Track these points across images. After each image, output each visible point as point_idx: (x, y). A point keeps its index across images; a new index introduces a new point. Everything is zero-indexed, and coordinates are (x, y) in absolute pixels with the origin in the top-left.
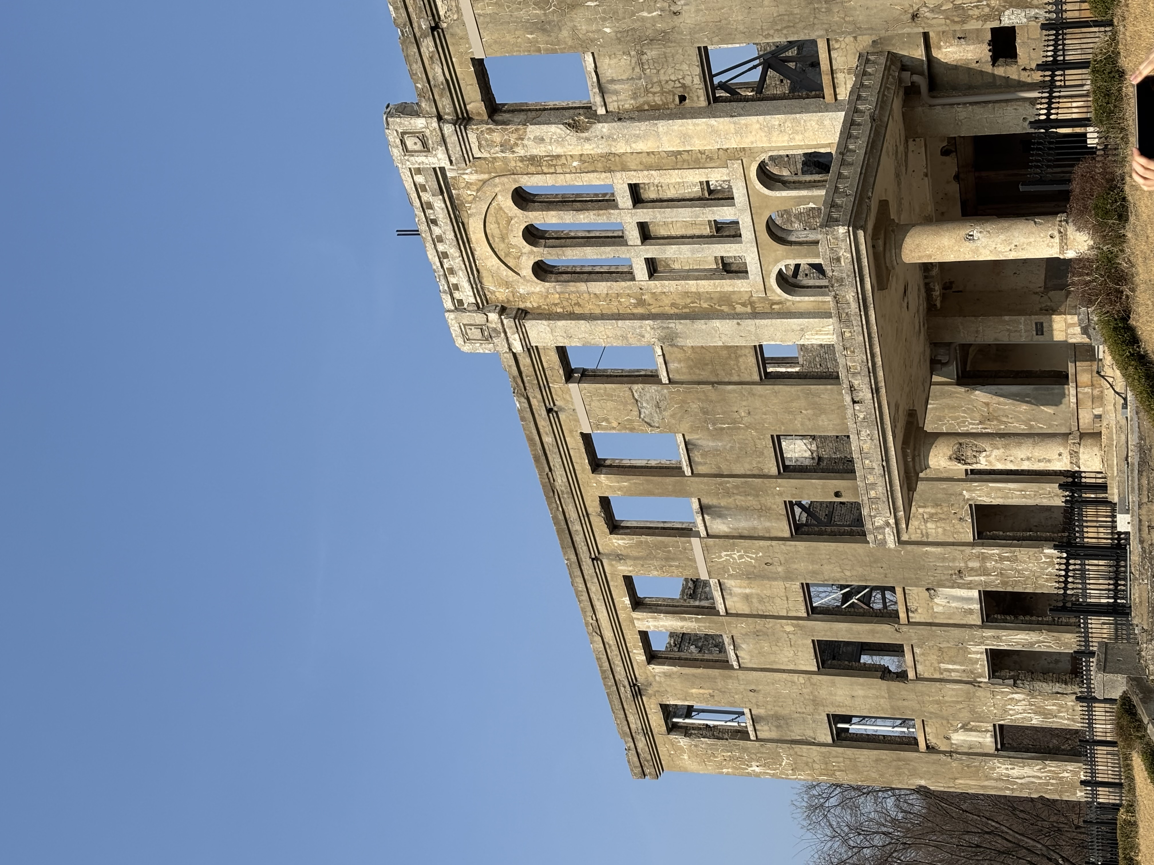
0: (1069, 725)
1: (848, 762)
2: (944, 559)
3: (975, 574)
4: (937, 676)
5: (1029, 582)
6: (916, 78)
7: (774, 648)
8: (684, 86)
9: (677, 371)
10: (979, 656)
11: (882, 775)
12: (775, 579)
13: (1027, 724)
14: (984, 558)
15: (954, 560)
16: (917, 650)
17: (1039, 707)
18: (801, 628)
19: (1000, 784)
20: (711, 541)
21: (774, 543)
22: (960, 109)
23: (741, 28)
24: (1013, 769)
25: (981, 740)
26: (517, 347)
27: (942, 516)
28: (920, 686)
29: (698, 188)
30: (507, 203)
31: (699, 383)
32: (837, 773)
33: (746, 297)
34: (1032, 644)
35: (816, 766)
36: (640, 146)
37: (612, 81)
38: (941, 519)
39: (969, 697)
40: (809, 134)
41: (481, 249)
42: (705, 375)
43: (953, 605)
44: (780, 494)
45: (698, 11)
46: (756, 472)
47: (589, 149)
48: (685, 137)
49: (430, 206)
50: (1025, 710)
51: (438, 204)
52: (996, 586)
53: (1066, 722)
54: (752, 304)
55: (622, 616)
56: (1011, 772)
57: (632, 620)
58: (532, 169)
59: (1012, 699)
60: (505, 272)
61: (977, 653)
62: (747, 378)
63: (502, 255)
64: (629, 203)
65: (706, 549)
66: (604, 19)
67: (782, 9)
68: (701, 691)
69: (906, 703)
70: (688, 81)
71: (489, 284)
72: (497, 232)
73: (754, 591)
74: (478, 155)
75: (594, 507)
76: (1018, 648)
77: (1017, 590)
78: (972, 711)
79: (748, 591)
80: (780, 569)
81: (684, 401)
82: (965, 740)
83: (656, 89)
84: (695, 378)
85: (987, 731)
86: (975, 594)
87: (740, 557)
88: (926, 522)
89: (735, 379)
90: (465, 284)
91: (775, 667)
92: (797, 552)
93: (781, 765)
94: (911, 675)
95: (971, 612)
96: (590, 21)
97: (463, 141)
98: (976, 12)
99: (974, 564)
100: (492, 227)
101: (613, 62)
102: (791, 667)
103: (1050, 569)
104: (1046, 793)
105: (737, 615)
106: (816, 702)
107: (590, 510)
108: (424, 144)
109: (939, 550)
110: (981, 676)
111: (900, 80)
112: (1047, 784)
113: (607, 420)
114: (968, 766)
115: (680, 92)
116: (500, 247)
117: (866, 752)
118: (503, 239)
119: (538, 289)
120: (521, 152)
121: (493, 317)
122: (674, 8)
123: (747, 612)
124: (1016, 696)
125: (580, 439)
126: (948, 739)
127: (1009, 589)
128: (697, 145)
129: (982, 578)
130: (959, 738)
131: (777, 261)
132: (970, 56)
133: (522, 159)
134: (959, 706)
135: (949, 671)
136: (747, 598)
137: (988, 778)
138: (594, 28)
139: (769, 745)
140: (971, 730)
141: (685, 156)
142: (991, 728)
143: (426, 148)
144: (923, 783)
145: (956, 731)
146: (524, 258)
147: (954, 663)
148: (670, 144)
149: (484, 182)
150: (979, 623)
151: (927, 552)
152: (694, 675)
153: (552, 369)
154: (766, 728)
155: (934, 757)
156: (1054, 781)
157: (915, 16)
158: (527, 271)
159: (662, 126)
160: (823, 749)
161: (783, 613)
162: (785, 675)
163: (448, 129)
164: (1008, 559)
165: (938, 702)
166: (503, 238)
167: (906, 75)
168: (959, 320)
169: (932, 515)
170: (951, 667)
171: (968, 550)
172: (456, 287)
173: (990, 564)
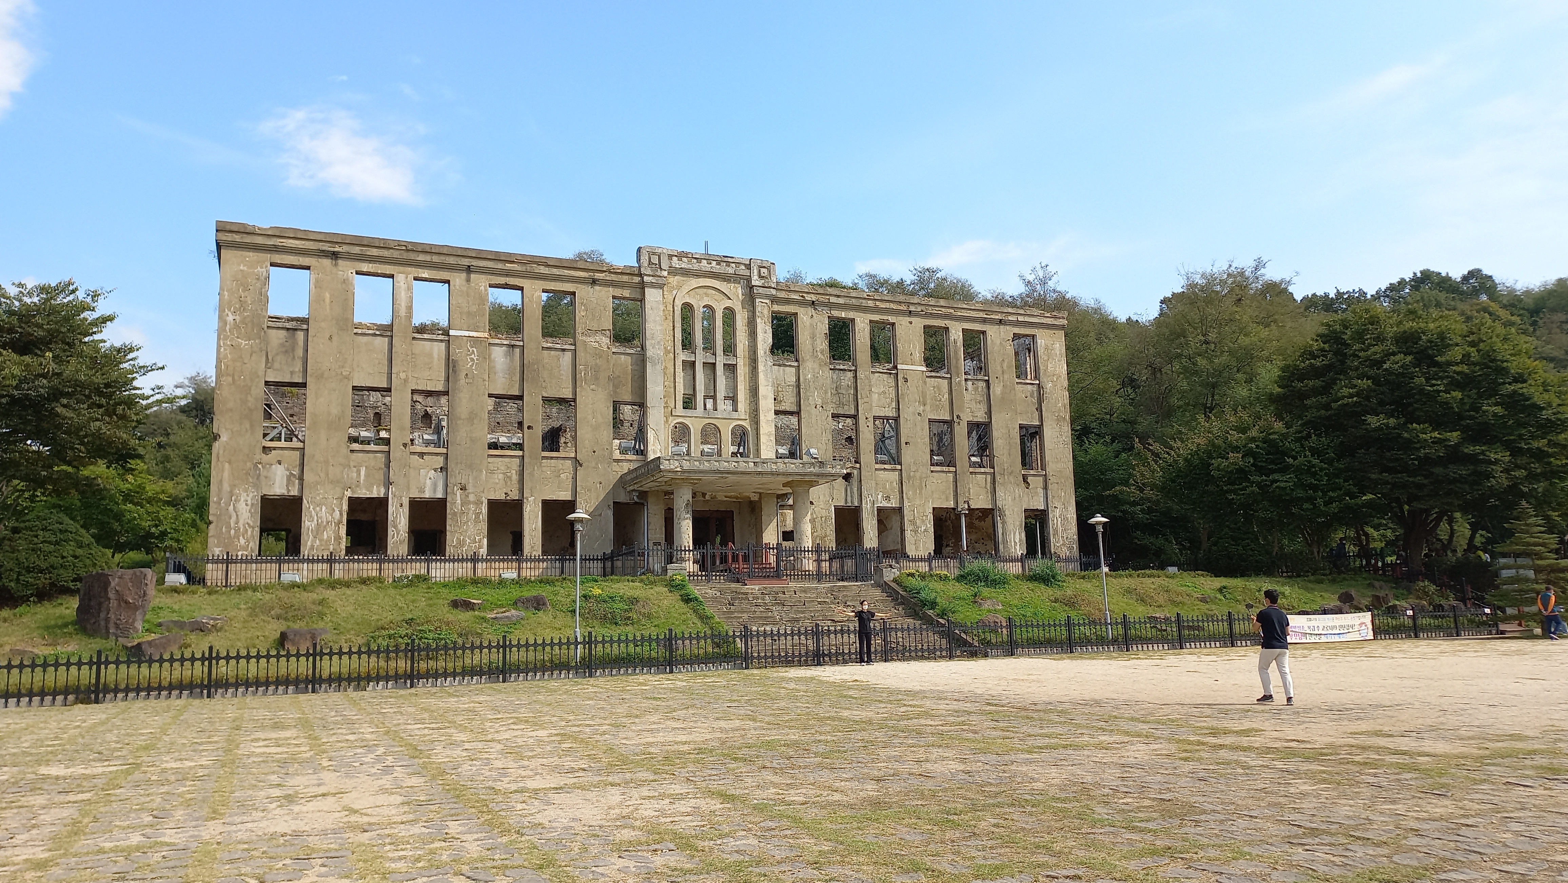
0: (306, 545)
2: (475, 480)
3: (463, 497)
4: (353, 464)
5: (456, 528)
6: (788, 500)
8: (781, 401)
9: (620, 358)
11: (231, 410)
12: (448, 376)
13: (304, 518)
14: (477, 504)
15: (474, 486)
16: (380, 455)
17: (325, 527)
18: (404, 384)
19: (224, 495)
20: (486, 344)
21: (486, 383)
22: (776, 517)
23: (808, 432)
24: (247, 505)
25: (277, 484)
27: (509, 483)
28: (343, 451)
29: (726, 395)
30: (728, 303)
31: (613, 368)
34: (395, 527)
35: (238, 364)
36: (761, 376)
37: (784, 371)
38: (506, 483)
39: (333, 483)
40: (766, 452)
41: (702, 282)
42: (617, 372)
43: (428, 482)
44: (530, 395)
45: (816, 416)
46: (545, 384)
47: (761, 352)
48: (765, 397)
49: (729, 266)
50: (321, 518)
51: (731, 271)
52: (452, 509)
53: (309, 543)
54: (669, 407)
55: (408, 268)
56: (242, 503)
57: (407, 274)
58: (744, 321)
59: (334, 510)
60: (686, 289)
61: (379, 491)
62: (615, 393)
63: (698, 291)
64: (727, 363)
65: (480, 340)
66: (814, 376)
68: (328, 301)
69: (323, 439)
70: (783, 404)
71: (680, 277)
72: (711, 293)
73: (436, 360)
74: (757, 300)
75: (514, 281)
76: (390, 518)
77: (449, 522)
78: (317, 483)
79: (435, 355)
80: (462, 381)
81: (601, 357)
82: (275, 474)
83: (780, 389)
84: (615, 366)
85: (289, 491)
86: (440, 495)
87: (472, 360)
88: (504, 474)
89: (614, 388)
90: (683, 266)
91: (357, 358)
92: (479, 395)
93: (238, 338)
94: (354, 447)
95: (422, 492)
97: (767, 296)
99: (472, 498)
100: (714, 292)
101: (793, 374)
102: (357, 369)
103: (468, 541)
104: (217, 526)
106: (320, 377)
107: (511, 278)
108: (763, 277)
109: (483, 478)
110: (353, 492)
112: (229, 527)
113: (586, 310)
114: (246, 474)
115: (779, 399)
116: (702, 292)
118: (705, 294)
120: (758, 321)
123: (414, 352)
124: (337, 513)
125: (572, 290)
126: (279, 463)
127: (449, 516)
128: (762, 402)
129: (459, 501)
130: (281, 470)
131: (692, 424)
133: (752, 319)
134: (322, 475)
135: (359, 472)
136: (430, 355)
137: (233, 486)
139: (262, 335)
140: (289, 480)
141: (751, 394)
142: (292, 493)
143: (761, 277)
144: (224, 438)
145: (288, 470)
146: (695, 301)
147: (367, 476)
148: (762, 391)
150: (414, 496)
151: (481, 471)
154: (282, 336)
155: (258, 451)
156: (232, 532)
158: (687, 300)
160: (260, 373)
161: (415, 375)
162: (350, 362)
163: (773, 292)
164: (477, 518)
165: (326, 462)
166: (707, 295)
169: (510, 478)
170: (363, 473)
171: (483, 495)
173: (472, 507)
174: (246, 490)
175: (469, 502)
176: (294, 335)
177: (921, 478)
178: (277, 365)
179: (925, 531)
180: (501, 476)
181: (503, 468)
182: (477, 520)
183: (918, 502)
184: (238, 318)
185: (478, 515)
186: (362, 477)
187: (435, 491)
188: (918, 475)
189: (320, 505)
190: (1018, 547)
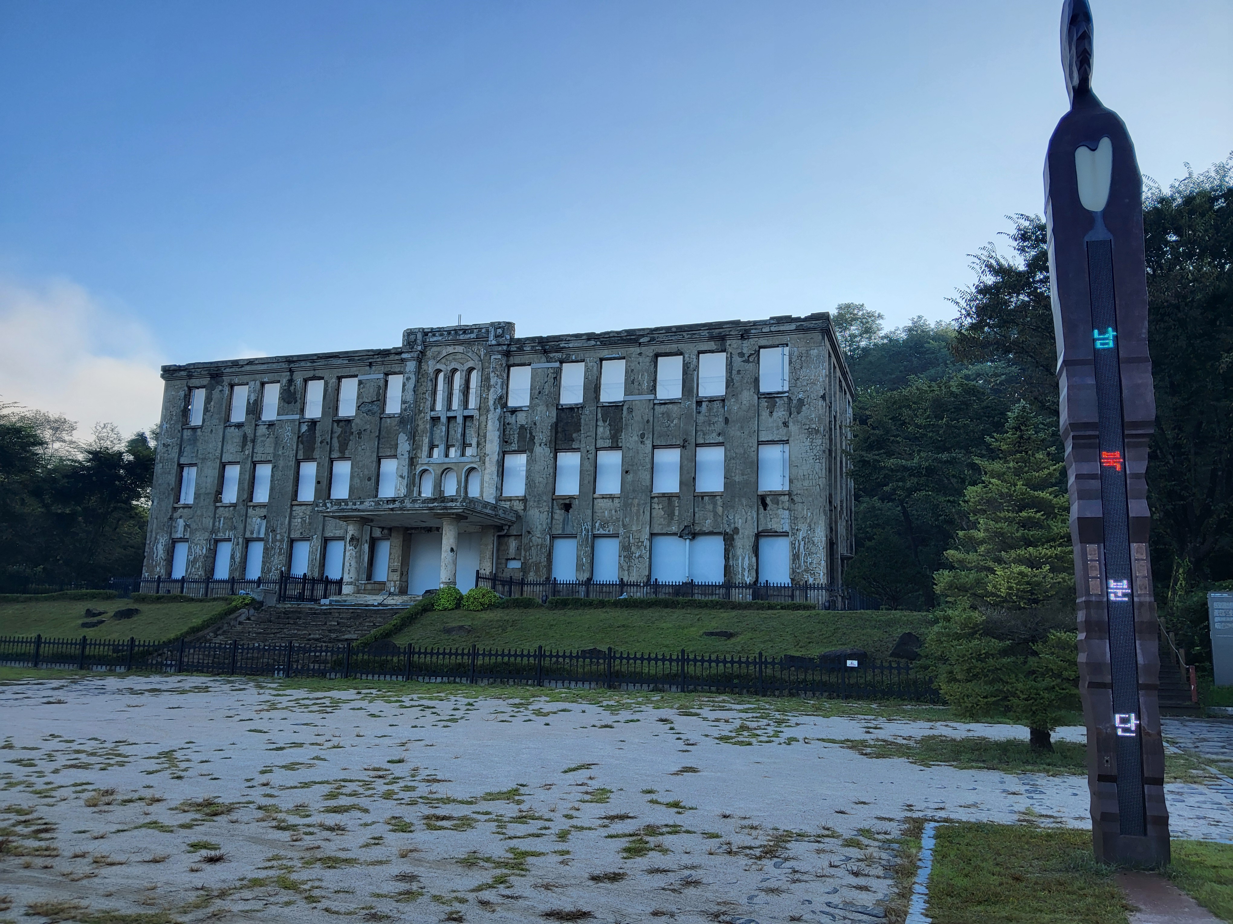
1: (168, 470)
2: (282, 524)
4: (217, 516)
6: (506, 531)
7: (235, 444)
8: (511, 443)
9: (386, 422)
10: (227, 535)
11: (159, 485)
12: (275, 449)
14: (282, 541)
15: (280, 528)
16: (231, 508)
18: (247, 458)
19: (153, 539)
20: (297, 423)
21: (294, 452)
22: (492, 546)
23: (532, 468)
25: (179, 532)
26: (404, 356)
27: (305, 525)
28: (212, 508)
29: (468, 442)
30: (470, 364)
31: (380, 430)
32: (161, 465)
33: (419, 455)
35: (166, 455)
36: (490, 423)
37: (516, 416)
38: (302, 525)
39: (205, 529)
40: (488, 489)
41: (450, 349)
42: (383, 433)
43: (257, 526)
44: (320, 458)
45: (541, 453)
46: (333, 448)
47: (491, 402)
48: (492, 441)
49: (472, 332)
51: (473, 336)
52: (266, 546)
54: (416, 458)
55: (258, 376)
56: (160, 544)
57: (255, 380)
58: (484, 378)
61: (229, 534)
62: (381, 450)
63: (447, 357)
64: (465, 414)
65: (293, 421)
66: (541, 417)
67: (537, 484)
68: (212, 407)
69: (202, 500)
70: (513, 445)
71: (435, 349)
72: (457, 357)
73: (268, 439)
74: (492, 357)
75: (318, 373)
78: (196, 530)
79: (268, 435)
80: (280, 453)
81: (371, 423)
82: (178, 525)
83: (511, 433)
84: (382, 429)
85: (184, 535)
87: (288, 436)
88: (302, 518)
89: (380, 446)
90: (435, 339)
91: (225, 443)
92: (289, 461)
94: (218, 504)
95: (252, 533)
96: (541, 412)
97: (499, 352)
98: (528, 554)
99: (278, 537)
100: (460, 356)
101: (524, 418)
102: (224, 451)
103: (274, 568)
104: (147, 559)
105: (255, 430)
106: (204, 459)
107: (317, 371)
108: (498, 336)
109: (287, 522)
110: (216, 535)
111: (506, 525)
112: (153, 559)
113: (364, 387)
114: (164, 525)
115: (509, 441)
116: (451, 358)
117: (174, 479)
118: (454, 359)
119: (430, 369)
120: (492, 375)
121: (419, 348)
122: (542, 444)
123: (257, 434)
124: (205, 549)
125: (356, 373)
126: (181, 517)
128: (488, 446)
129: (271, 540)
130: (181, 522)
131: (434, 470)
132: (511, 551)
133: (489, 374)
134: (199, 524)
135: (220, 521)
136: (265, 436)
137: (157, 534)
138: (538, 413)
139: (179, 435)
140: (185, 528)
141: (483, 440)
142: (186, 537)
143: (496, 336)
145: (184, 522)
146: (445, 366)
147: (224, 524)
148: (489, 436)
149: (480, 357)
150: (246, 536)
151: (286, 517)
152: (222, 404)
153: (391, 368)
154: (189, 434)
155: (170, 511)
156: (153, 563)
157: (529, 532)
158: (439, 366)
159: (497, 433)
160: (176, 459)
161: (255, 451)
162: (220, 447)
163: (505, 348)
164: (280, 551)
165: (202, 515)
167: (507, 527)
168: (401, 539)
169: (304, 521)
170: (222, 522)
171: (286, 535)
172: (434, 335)
173: (278, 544)
174: (162, 536)
175: (277, 541)
176: (196, 432)
177: (638, 505)
178: (185, 454)
179: (640, 556)
180: (300, 520)
181: (301, 514)
182: (280, 554)
183: (634, 528)
184: (168, 426)
185: (281, 549)
186: (221, 525)
187: (259, 533)
188: (636, 501)
189: (196, 545)
190: (746, 574)
